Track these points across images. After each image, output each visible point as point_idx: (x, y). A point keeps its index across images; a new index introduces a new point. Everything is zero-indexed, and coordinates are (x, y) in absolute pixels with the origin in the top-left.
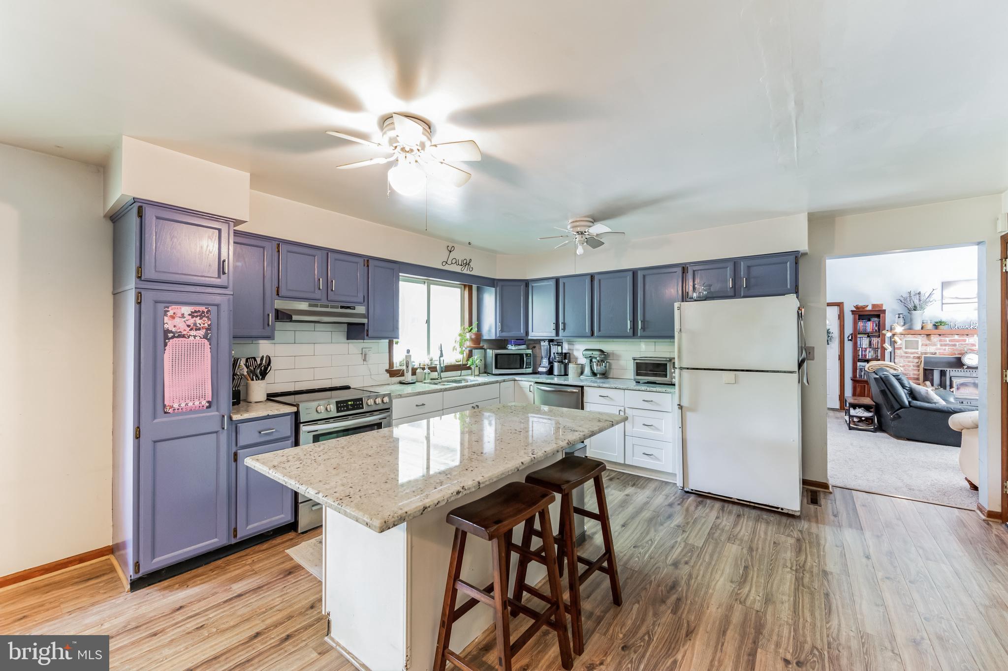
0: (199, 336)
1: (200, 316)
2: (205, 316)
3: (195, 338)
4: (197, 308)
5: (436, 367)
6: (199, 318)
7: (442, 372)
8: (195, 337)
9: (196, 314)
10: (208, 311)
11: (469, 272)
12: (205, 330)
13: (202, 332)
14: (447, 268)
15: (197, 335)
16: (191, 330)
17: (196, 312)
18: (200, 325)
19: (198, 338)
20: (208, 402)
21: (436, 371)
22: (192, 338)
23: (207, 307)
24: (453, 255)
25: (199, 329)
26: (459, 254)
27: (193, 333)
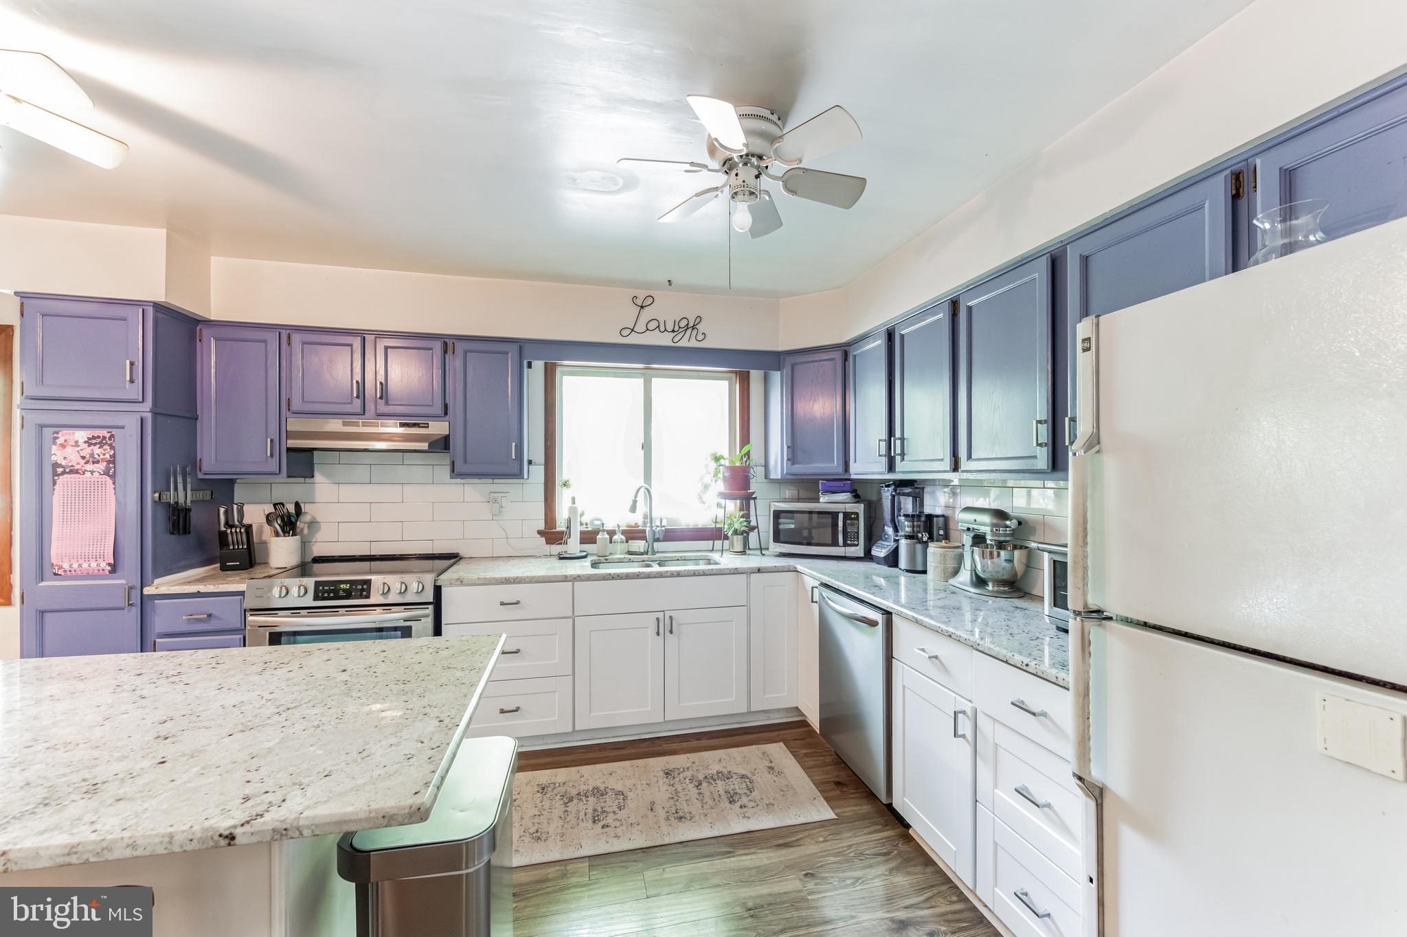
0: (98, 472)
1: (100, 443)
2: (105, 444)
3: (92, 475)
4: (97, 432)
5: (644, 531)
6: (98, 446)
7: (658, 540)
8: (92, 472)
9: (94, 441)
10: (112, 436)
11: (694, 344)
12: (105, 463)
13: (102, 466)
14: (634, 339)
15: (95, 470)
16: (87, 462)
17: (94, 438)
18: (99, 456)
19: (96, 474)
20: (109, 564)
21: (644, 538)
22: (88, 474)
23: (110, 430)
24: (647, 314)
25: (98, 462)
26: (668, 309)
27: (89, 467)
